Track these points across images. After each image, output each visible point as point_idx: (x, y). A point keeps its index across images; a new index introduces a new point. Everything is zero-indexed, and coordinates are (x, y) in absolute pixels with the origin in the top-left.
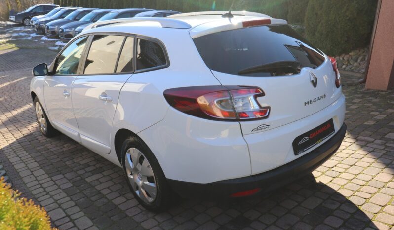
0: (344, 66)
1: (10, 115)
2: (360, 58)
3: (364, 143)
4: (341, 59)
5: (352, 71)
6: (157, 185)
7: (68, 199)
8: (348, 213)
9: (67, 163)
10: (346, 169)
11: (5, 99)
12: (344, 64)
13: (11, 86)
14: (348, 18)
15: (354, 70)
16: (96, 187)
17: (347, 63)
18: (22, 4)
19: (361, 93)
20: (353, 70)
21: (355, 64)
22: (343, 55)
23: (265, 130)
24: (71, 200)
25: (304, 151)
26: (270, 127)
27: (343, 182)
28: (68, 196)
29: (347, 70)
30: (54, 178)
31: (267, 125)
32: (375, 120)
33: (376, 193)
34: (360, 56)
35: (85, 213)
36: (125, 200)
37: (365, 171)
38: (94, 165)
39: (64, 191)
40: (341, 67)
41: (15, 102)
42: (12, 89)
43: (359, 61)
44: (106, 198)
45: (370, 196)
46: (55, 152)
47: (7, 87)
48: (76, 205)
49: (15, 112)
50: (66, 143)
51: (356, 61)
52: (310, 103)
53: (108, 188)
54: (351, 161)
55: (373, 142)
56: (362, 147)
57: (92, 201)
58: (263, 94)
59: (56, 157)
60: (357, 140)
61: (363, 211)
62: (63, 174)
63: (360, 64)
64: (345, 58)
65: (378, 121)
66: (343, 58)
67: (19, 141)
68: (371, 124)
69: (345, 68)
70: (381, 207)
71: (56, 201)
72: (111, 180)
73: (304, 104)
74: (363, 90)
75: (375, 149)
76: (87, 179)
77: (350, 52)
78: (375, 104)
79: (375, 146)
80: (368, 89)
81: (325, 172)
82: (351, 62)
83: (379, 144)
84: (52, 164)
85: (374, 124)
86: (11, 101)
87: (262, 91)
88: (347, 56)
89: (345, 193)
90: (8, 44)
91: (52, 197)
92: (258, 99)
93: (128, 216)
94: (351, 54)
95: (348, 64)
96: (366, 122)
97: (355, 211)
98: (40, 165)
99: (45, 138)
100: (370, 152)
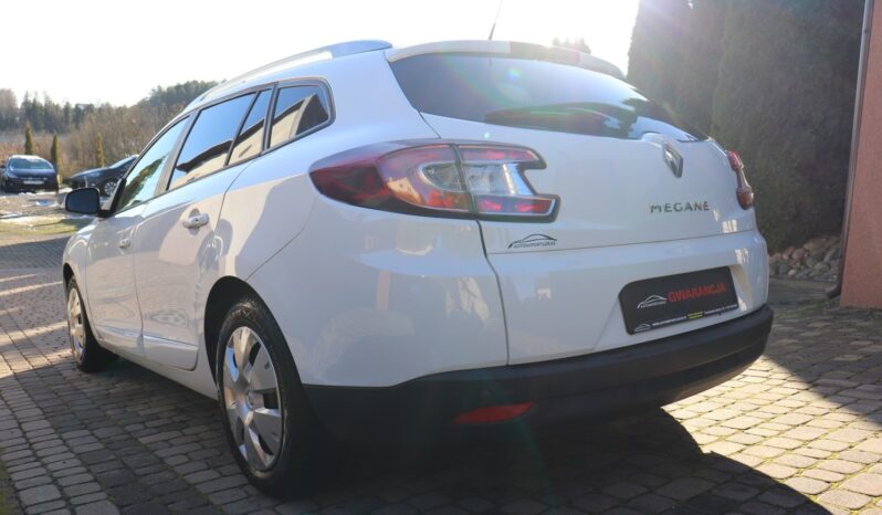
0: (792, 272)
1: (18, 335)
2: (830, 253)
3: (830, 390)
4: (785, 257)
5: (810, 279)
6: (283, 414)
7: (83, 469)
8: (779, 507)
9: (109, 413)
10: (781, 432)
11: (21, 311)
12: (791, 268)
13: (41, 290)
14: (795, 165)
15: (816, 278)
16: (156, 452)
17: (798, 264)
18: (106, 156)
19: (831, 313)
20: (812, 277)
21: (819, 266)
22: (790, 250)
23: (545, 248)
24: (89, 471)
25: (653, 328)
26: (558, 245)
27: (770, 453)
28: (84, 464)
29: (800, 279)
30: (65, 436)
31: (550, 238)
32: (862, 353)
33: (858, 472)
34: (828, 249)
35: (109, 495)
36: (217, 475)
37: (831, 434)
38: (170, 418)
39: (79, 455)
40: (786, 273)
41: (38, 315)
42: (42, 296)
43: (827, 259)
44: (172, 471)
45: (841, 477)
46: (89, 395)
47: (32, 291)
48: (95, 480)
49: (31, 333)
50: (121, 381)
51: (821, 259)
52: (666, 211)
53: (186, 454)
54: (797, 418)
55: (854, 388)
56: (825, 396)
57: (136, 475)
58: (540, 164)
59: (89, 401)
60: (815, 386)
61: (822, 504)
62: (92, 430)
63: (828, 265)
64: (795, 256)
65: (868, 356)
66: (790, 257)
67: (16, 376)
68: (851, 359)
69: (793, 277)
70: (870, 498)
71: (50, 473)
72: (197, 442)
73: (649, 210)
74: (837, 309)
75: (860, 399)
76: (141, 440)
77: (806, 242)
78: (861, 329)
79: (857, 394)
80: (848, 308)
81: (728, 436)
82: (809, 262)
83: (870, 392)
84: (73, 413)
85: (859, 360)
86: (31, 314)
87: (537, 155)
88: (801, 251)
89: (775, 471)
90: (62, 225)
91: (44, 465)
92: (528, 173)
93: (212, 504)
94: (809, 246)
95: (802, 267)
96: (838, 355)
97: (798, 503)
98: (44, 413)
99: (78, 372)
100: (844, 405)
